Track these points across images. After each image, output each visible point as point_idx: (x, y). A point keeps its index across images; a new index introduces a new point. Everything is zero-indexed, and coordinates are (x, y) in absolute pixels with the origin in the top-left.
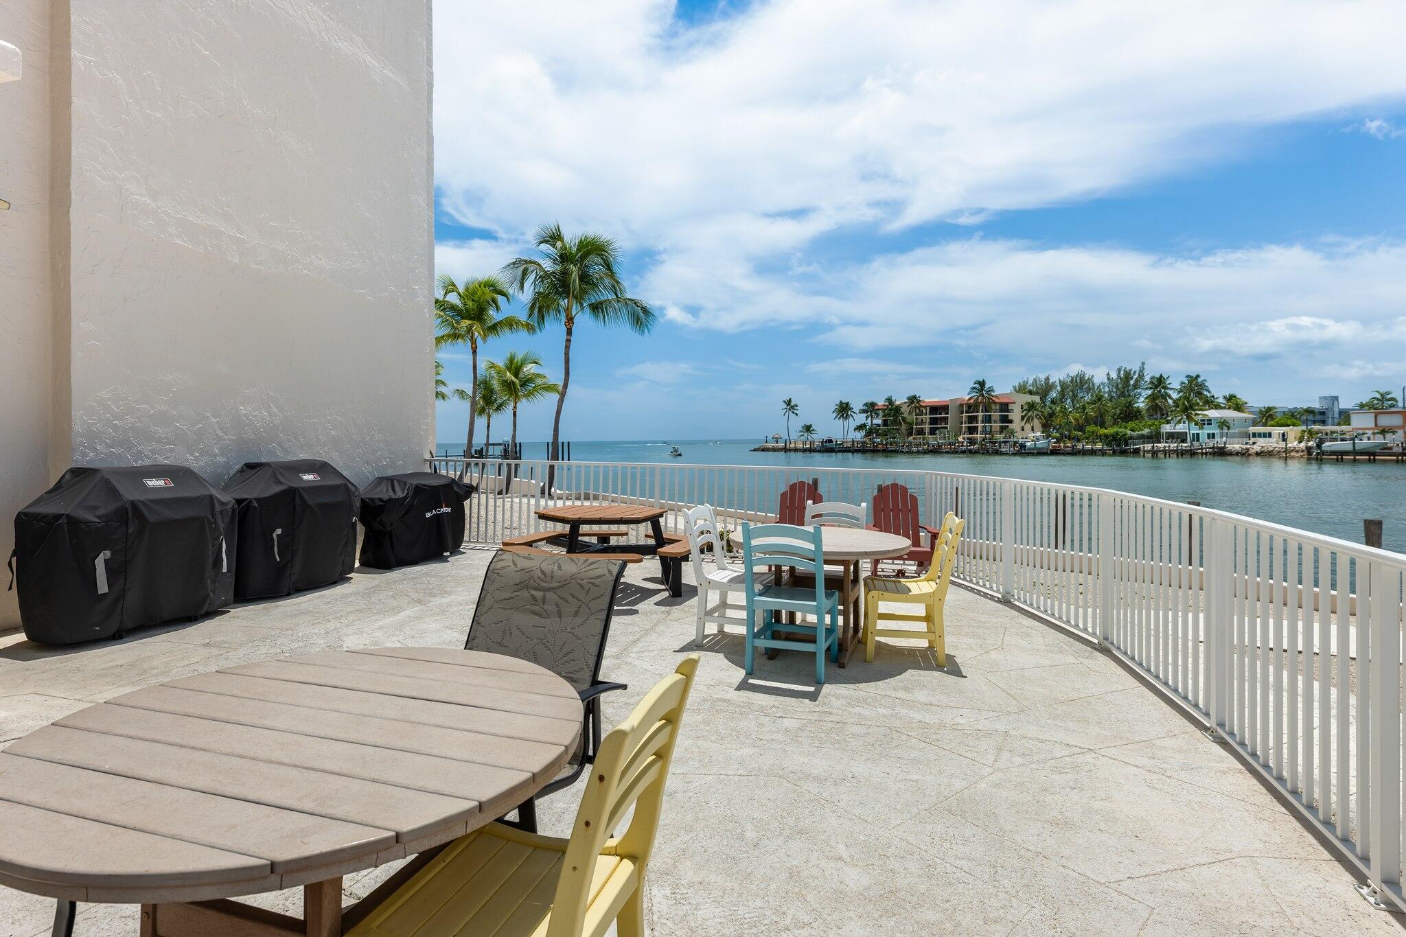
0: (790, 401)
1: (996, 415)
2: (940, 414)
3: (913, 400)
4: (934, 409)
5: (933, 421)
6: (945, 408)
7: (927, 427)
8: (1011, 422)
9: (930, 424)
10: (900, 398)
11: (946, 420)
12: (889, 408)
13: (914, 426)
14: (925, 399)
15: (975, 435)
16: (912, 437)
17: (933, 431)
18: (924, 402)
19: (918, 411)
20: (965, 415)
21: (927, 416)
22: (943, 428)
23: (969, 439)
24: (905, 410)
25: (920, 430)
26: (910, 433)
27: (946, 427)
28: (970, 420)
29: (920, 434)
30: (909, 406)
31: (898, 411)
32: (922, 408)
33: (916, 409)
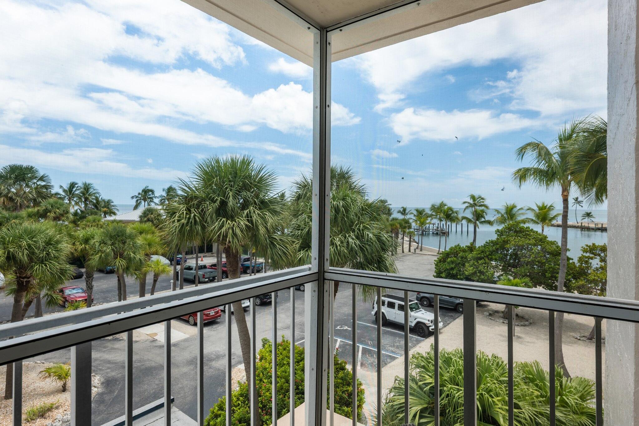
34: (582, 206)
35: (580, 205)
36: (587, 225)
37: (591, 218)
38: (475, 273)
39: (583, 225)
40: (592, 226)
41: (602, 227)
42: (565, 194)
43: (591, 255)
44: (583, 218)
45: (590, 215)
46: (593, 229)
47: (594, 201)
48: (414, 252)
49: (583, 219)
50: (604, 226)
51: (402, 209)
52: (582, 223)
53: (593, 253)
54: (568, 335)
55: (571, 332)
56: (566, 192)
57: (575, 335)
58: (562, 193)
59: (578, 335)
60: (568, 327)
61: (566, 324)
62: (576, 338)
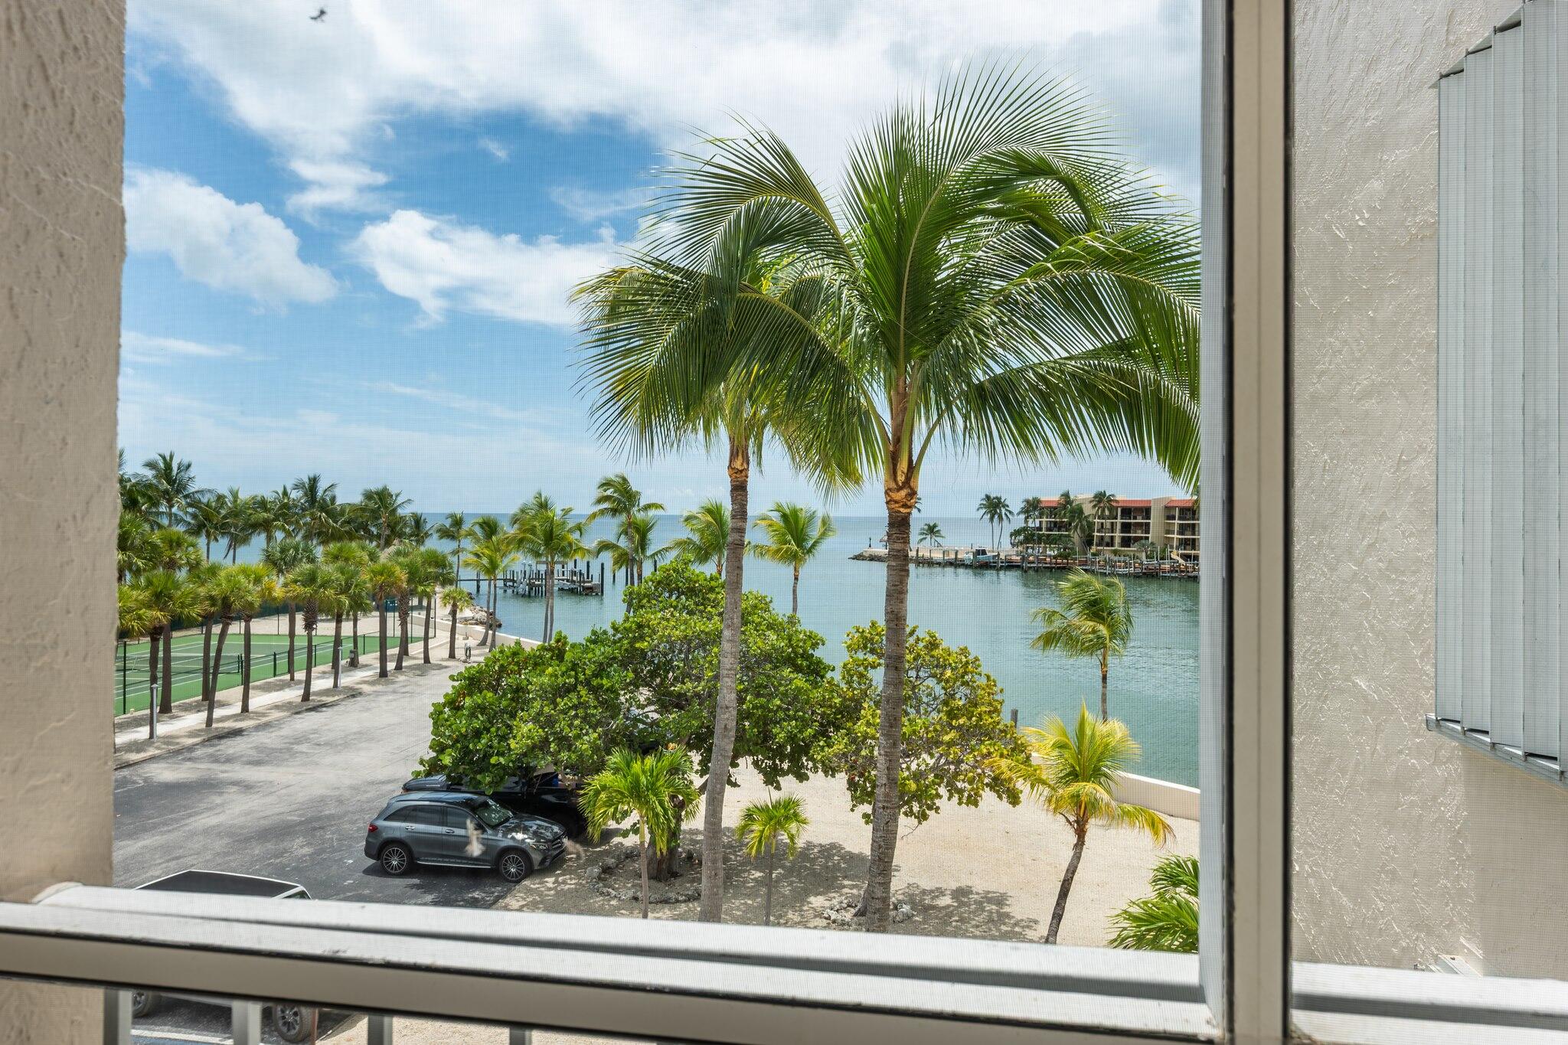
2: (1135, 518)
4: (1127, 512)
5: (1126, 528)
6: (1146, 511)
7: (1118, 535)
9: (1122, 532)
10: (1083, 495)
11: (1146, 528)
12: (1065, 507)
13: (1096, 534)
14: (1118, 498)
15: (1193, 552)
16: (1094, 549)
17: (1126, 542)
18: (1117, 501)
19: (1107, 513)
20: (1177, 522)
21: (1119, 521)
22: (1141, 538)
23: (1186, 557)
24: (1088, 510)
25: (1107, 540)
26: (1089, 542)
27: (1147, 538)
28: (1183, 529)
29: (1108, 545)
30: (1094, 506)
31: (1078, 512)
32: (1112, 509)
33: (1103, 511)
36: (927, 555)
37: (937, 539)
38: (545, 742)
39: (920, 554)
40: (937, 556)
41: (956, 558)
42: (738, 465)
44: (922, 537)
45: (935, 530)
46: (939, 564)
48: (464, 658)
49: (921, 540)
50: (959, 556)
51: (450, 520)
52: (917, 551)
54: (805, 908)
55: (816, 895)
56: (740, 457)
57: (827, 904)
58: (731, 462)
59: (835, 902)
60: (814, 874)
61: (813, 861)
62: (826, 918)
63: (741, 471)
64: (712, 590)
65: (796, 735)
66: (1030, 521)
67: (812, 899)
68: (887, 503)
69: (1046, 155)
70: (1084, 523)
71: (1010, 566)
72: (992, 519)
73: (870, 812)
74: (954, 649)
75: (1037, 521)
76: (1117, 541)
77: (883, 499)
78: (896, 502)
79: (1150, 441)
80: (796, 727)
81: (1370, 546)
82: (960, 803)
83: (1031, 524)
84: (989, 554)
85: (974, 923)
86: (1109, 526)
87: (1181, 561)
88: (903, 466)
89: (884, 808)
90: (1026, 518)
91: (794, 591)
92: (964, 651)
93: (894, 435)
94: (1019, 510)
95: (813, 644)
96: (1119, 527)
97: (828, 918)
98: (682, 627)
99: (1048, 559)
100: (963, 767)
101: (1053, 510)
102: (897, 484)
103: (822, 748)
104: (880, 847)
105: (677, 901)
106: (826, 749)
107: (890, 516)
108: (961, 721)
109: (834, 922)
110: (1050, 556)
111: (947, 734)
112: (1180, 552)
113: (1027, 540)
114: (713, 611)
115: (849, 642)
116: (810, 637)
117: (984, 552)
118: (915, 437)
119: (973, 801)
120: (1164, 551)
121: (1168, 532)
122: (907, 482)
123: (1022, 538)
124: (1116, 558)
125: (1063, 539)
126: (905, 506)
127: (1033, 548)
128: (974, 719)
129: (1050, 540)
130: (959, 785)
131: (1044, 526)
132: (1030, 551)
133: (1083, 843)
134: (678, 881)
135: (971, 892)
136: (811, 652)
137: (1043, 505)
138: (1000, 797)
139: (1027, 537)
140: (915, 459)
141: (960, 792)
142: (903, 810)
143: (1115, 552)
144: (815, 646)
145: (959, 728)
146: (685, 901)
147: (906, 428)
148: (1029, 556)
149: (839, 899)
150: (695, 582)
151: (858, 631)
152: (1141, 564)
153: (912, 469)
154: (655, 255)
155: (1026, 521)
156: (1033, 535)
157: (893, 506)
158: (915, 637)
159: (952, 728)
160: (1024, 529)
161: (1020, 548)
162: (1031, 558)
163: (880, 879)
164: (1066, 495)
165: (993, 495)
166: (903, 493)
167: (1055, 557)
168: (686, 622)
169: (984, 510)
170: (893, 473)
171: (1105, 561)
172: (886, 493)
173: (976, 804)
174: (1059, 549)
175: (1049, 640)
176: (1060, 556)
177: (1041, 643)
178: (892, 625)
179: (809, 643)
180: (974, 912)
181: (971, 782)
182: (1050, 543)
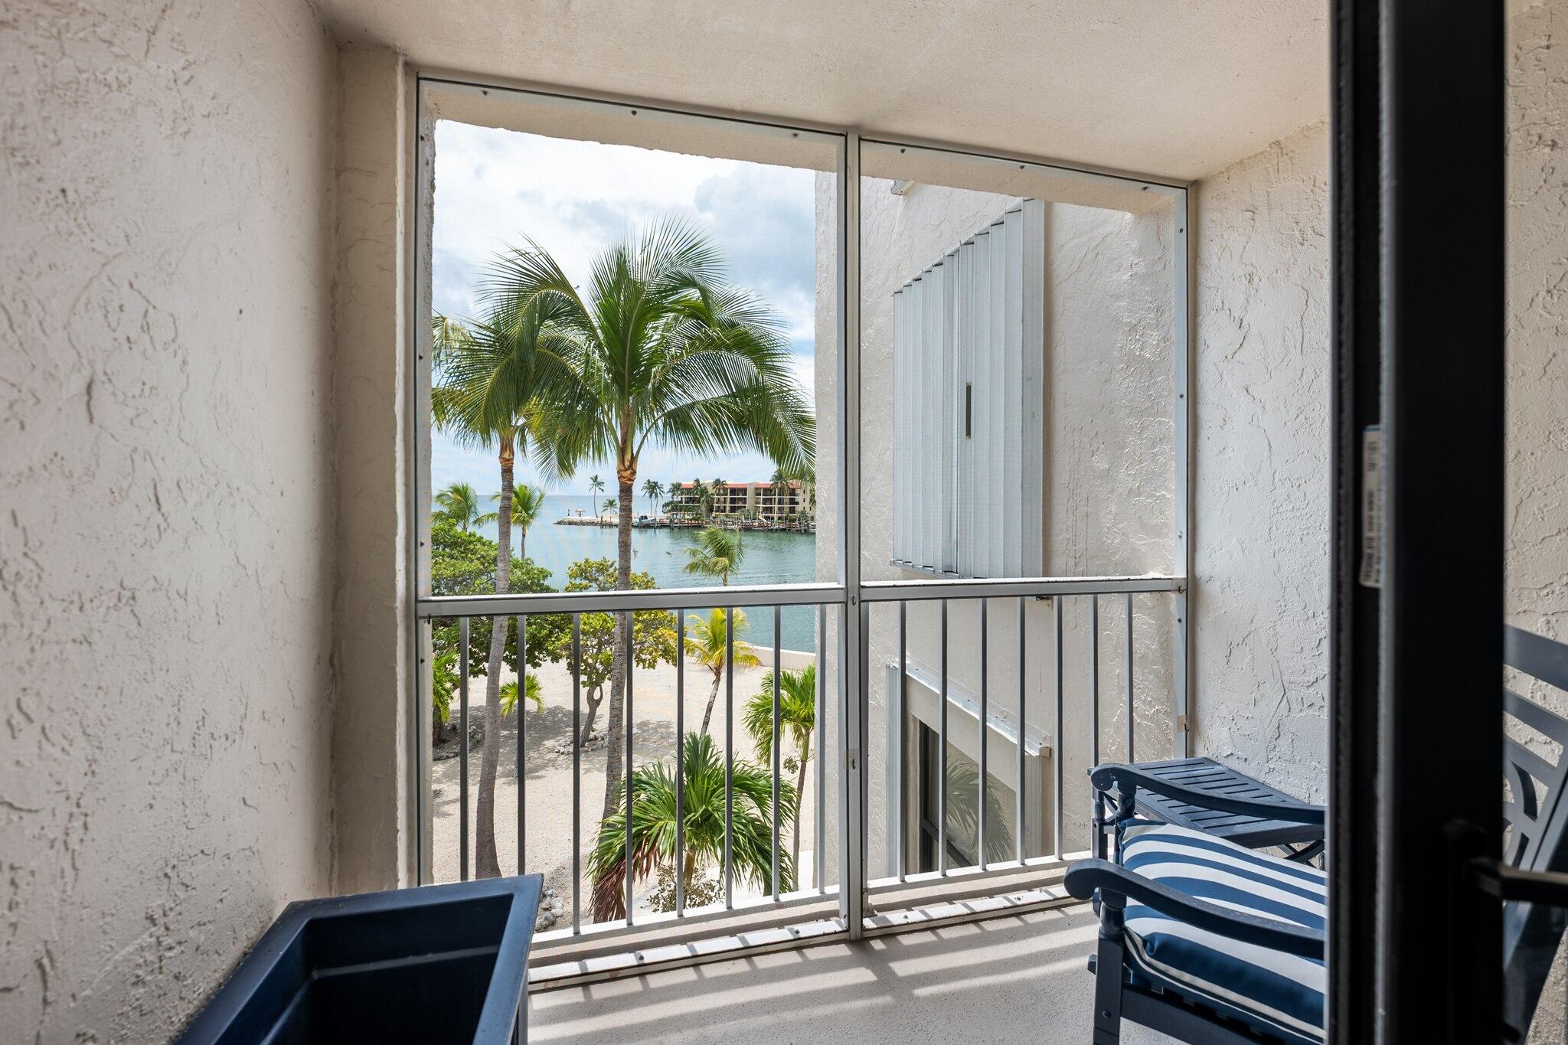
0: (596, 477)
1: (787, 498)
2: (738, 495)
3: (717, 482)
4: (733, 491)
5: (733, 501)
6: (744, 491)
7: (728, 505)
8: (797, 503)
9: (731, 503)
10: (707, 481)
11: (744, 501)
12: (696, 488)
13: (715, 505)
14: (728, 482)
15: (771, 515)
16: (714, 514)
17: (733, 510)
18: (727, 485)
19: (722, 492)
20: (762, 497)
21: (729, 497)
22: (742, 507)
23: (767, 518)
24: (711, 490)
25: (722, 508)
26: (711, 510)
27: (745, 507)
28: (765, 501)
29: (722, 512)
30: (714, 488)
31: (704, 491)
32: (725, 489)
33: (719, 490)
34: (603, 491)
35: (600, 488)
36: (608, 520)
39: (604, 520)
42: (506, 455)
43: (585, 582)
47: (556, 471)
53: (586, 578)
54: (541, 748)
55: (548, 739)
56: (508, 451)
57: (556, 744)
58: (501, 453)
59: (561, 742)
60: (546, 727)
61: (544, 719)
62: (557, 752)
63: (509, 460)
64: (470, 542)
65: (536, 635)
66: (675, 497)
67: (546, 742)
68: (619, 478)
69: (693, 274)
70: (708, 498)
71: (663, 526)
72: (651, 496)
73: (586, 680)
74: (639, 574)
75: (680, 497)
76: (728, 509)
77: (616, 476)
78: (625, 478)
79: (766, 444)
80: (536, 629)
81: (869, 491)
82: (644, 668)
83: (675, 499)
84: (649, 519)
85: (652, 740)
86: (723, 500)
87: (765, 520)
88: (628, 457)
89: (619, 655)
90: (673, 495)
91: (523, 544)
92: (645, 575)
93: (622, 438)
94: (668, 490)
95: (544, 577)
96: (729, 500)
97: (559, 752)
98: (452, 569)
99: (686, 521)
100: (646, 645)
101: (689, 490)
102: (625, 467)
103: (554, 642)
104: (618, 678)
105: (448, 757)
106: (556, 642)
107: (621, 486)
108: (645, 617)
109: (563, 753)
110: (688, 519)
111: (636, 625)
112: (764, 515)
113: (673, 509)
114: (473, 557)
115: (570, 573)
116: (541, 572)
117: (646, 518)
118: (635, 441)
119: (652, 665)
120: (755, 514)
121: (757, 503)
122: (631, 466)
123: (670, 508)
124: (727, 520)
125: (696, 508)
126: (630, 480)
127: (677, 514)
128: (652, 615)
129: (688, 509)
130: (643, 657)
131: (684, 500)
132: (675, 516)
133: (719, 680)
134: (447, 745)
135: (650, 724)
136: (542, 582)
137: (683, 487)
138: (668, 662)
139: (674, 507)
140: (635, 452)
141: (644, 661)
142: (607, 676)
143: (727, 516)
144: (545, 577)
145: (642, 622)
146: (453, 757)
147: (629, 434)
148: (674, 519)
149: (565, 740)
150: (459, 538)
151: (576, 565)
152: (742, 522)
153: (634, 459)
154: (481, 322)
155: (673, 498)
156: (677, 506)
157: (622, 480)
158: (614, 567)
159: (639, 621)
160: (671, 502)
161: (669, 514)
162: (676, 521)
163: (618, 697)
164: (697, 481)
165: (652, 480)
166: (629, 472)
167: (691, 520)
168: (453, 565)
169: (645, 491)
170: (622, 460)
171: (721, 521)
172: (618, 472)
173: (654, 667)
174: (693, 515)
175: (693, 567)
176: (694, 519)
177: (688, 570)
178: (623, 549)
179: (541, 576)
180: (652, 734)
181: (650, 654)
182: (688, 511)
